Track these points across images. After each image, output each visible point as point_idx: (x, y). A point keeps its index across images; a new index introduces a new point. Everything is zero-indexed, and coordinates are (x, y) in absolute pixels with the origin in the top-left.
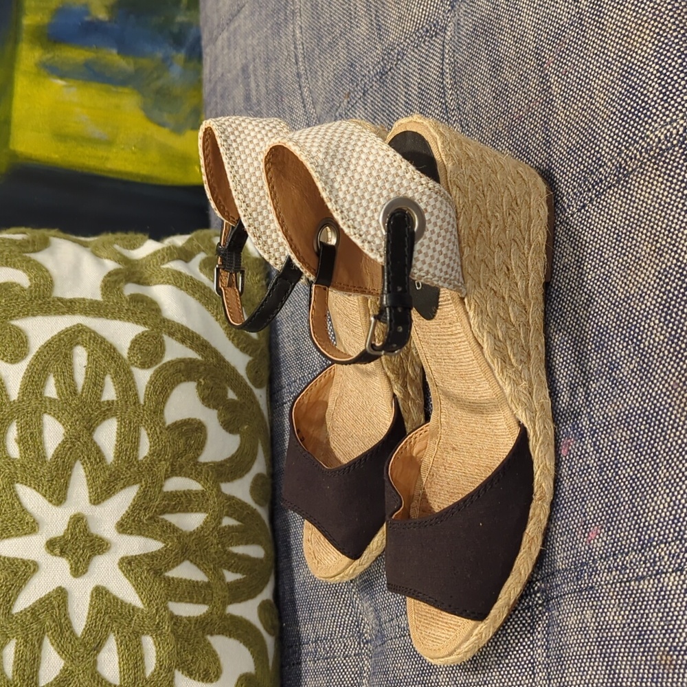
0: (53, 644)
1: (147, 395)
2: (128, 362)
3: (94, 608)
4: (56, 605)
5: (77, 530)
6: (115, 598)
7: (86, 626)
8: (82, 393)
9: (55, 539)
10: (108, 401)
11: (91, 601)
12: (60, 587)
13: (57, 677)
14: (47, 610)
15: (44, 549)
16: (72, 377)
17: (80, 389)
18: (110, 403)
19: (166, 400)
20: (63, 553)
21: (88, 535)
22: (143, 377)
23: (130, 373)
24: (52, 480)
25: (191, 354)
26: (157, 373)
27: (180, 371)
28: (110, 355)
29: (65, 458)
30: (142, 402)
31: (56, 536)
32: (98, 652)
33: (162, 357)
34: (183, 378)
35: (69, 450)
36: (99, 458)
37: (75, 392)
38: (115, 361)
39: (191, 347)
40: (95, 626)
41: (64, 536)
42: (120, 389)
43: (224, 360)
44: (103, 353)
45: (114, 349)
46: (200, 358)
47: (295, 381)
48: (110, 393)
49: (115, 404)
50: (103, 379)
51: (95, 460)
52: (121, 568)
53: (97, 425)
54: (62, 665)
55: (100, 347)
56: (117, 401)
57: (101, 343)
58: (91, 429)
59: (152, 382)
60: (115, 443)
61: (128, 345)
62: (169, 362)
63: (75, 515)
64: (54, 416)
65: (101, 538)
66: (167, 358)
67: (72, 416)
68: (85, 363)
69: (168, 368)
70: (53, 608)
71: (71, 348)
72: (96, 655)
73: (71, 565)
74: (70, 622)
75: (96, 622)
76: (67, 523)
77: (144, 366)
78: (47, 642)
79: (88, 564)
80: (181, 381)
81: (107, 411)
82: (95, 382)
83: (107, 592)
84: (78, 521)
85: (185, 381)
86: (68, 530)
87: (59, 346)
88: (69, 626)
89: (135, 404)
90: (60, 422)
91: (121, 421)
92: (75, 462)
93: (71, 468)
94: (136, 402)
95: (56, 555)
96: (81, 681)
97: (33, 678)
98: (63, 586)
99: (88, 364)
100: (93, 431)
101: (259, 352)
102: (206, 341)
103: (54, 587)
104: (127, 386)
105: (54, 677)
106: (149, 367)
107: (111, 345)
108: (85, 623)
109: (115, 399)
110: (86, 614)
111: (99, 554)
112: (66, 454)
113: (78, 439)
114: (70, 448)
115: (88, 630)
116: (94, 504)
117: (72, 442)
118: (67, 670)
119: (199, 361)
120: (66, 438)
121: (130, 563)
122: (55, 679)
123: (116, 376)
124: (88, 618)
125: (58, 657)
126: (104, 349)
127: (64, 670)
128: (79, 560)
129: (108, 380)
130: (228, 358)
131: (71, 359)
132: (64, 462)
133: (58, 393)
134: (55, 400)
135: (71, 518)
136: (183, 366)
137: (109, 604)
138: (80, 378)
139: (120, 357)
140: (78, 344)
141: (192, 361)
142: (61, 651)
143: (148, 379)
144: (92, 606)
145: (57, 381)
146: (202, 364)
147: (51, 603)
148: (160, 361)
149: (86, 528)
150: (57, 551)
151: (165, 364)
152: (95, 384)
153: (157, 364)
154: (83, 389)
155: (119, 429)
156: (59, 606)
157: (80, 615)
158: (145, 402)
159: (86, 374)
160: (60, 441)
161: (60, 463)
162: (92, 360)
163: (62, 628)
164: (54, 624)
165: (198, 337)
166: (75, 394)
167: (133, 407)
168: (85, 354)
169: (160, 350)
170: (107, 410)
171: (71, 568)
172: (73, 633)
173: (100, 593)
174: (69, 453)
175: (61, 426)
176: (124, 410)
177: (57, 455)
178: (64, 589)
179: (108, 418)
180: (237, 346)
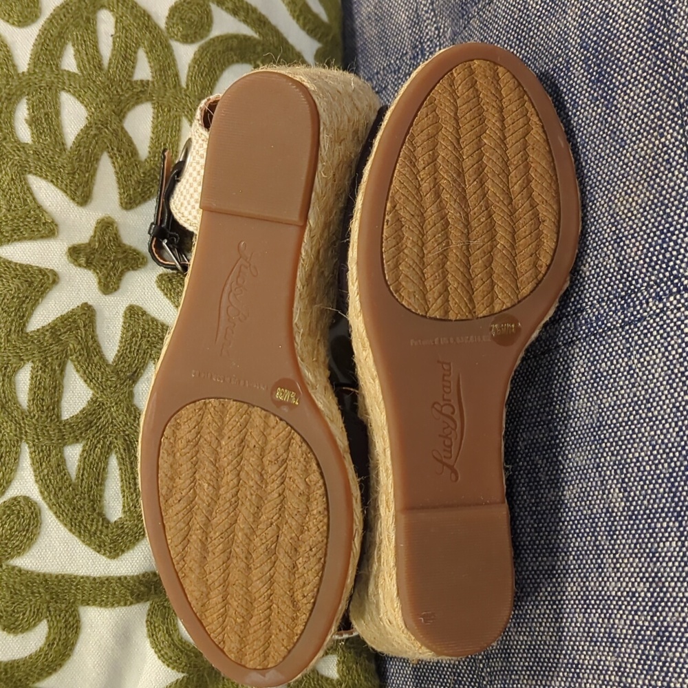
0: (78, 371)
1: (190, 77)
2: (166, 34)
3: (128, 331)
4: (81, 325)
5: (107, 238)
6: (153, 320)
7: (118, 351)
8: (109, 67)
9: (79, 245)
10: (142, 81)
11: (124, 323)
12: (86, 304)
13: (84, 409)
14: (70, 330)
15: (65, 258)
16: (96, 46)
17: (106, 62)
18: (144, 84)
19: (214, 84)
20: (89, 265)
21: (119, 246)
22: (185, 54)
23: (169, 47)
24: (74, 173)
25: (246, 30)
26: (203, 50)
27: (231, 49)
28: (144, 23)
29: (89, 147)
30: (184, 85)
31: (80, 242)
32: (135, 382)
33: (209, 31)
34: (235, 58)
35: (94, 138)
36: (132, 152)
37: (100, 66)
38: (150, 32)
39: (245, 21)
40: (130, 352)
41: (89, 244)
42: (157, 67)
43: (287, 42)
44: (134, 21)
45: (149, 17)
46: (256, 36)
47: (378, 73)
48: (143, 71)
49: (151, 85)
50: (135, 53)
51: (127, 154)
52: (160, 287)
53: (129, 110)
54: (91, 395)
55: (131, 13)
56: (153, 82)
57: (133, 8)
58: (121, 115)
59: (196, 61)
60: (151, 135)
61: (166, 13)
62: (218, 37)
63: (103, 220)
64: (74, 95)
65: (135, 251)
66: (216, 32)
67: (97, 96)
68: (112, 31)
69: (216, 43)
70: (78, 328)
71: (95, 12)
72: (131, 386)
73: (100, 279)
74: (99, 346)
75: (131, 347)
76: (93, 228)
77: (186, 39)
78: (70, 369)
79: (120, 279)
80: (233, 62)
81: (140, 93)
82: (125, 56)
83: (144, 313)
84: (106, 226)
85: (237, 62)
86: (94, 236)
87: (79, 9)
88: (98, 351)
89: (175, 87)
90: (82, 103)
91: (158, 107)
92: (102, 154)
93: (97, 160)
94: (177, 84)
95: (80, 265)
96: (114, 414)
97: (54, 409)
98: (90, 303)
99: (116, 33)
100: (124, 117)
101: (330, 38)
102: (264, 16)
103: (79, 304)
104: (165, 65)
105: (80, 409)
106: (192, 42)
107: (144, 11)
108: (117, 348)
109: (150, 79)
110: (118, 338)
111: (133, 269)
112: (91, 143)
113: (105, 124)
114: (96, 135)
115: (121, 357)
116: (126, 209)
117: (98, 128)
118: (95, 402)
119: (255, 39)
120: (90, 123)
121: (170, 280)
122: (81, 412)
123: (150, 51)
124: (121, 342)
125: (85, 385)
126: (136, 16)
127: (93, 401)
128: (109, 274)
129: (142, 55)
130: (292, 41)
131: (95, 25)
132: (88, 151)
133: (78, 66)
134: (75, 74)
135: (98, 223)
136: (235, 42)
137: (147, 327)
138: (106, 49)
139: (156, 26)
140: (103, 6)
141: (246, 39)
142: (89, 378)
143: (191, 56)
144: (126, 328)
145: (77, 51)
146: (259, 42)
147: (75, 321)
148: (207, 36)
149: (116, 238)
150: (83, 260)
151: (213, 40)
152: (125, 58)
153: (202, 38)
154: (110, 64)
155: (156, 117)
156: (84, 326)
157: (111, 338)
158: (187, 86)
159: (114, 45)
160: (82, 126)
161: (83, 152)
162: (121, 27)
163: (90, 353)
164: (79, 347)
165: (254, 10)
166: (101, 69)
167: (173, 90)
168: (112, 20)
169: (206, 22)
170: (141, 91)
171: (100, 282)
172: (102, 358)
173: (134, 313)
174: (94, 142)
175: (83, 107)
176: (162, 94)
177: (79, 143)
178: (90, 306)
179: (142, 102)
180: (304, 27)
